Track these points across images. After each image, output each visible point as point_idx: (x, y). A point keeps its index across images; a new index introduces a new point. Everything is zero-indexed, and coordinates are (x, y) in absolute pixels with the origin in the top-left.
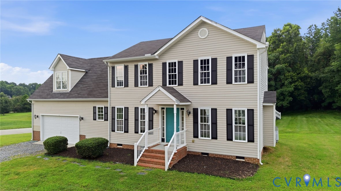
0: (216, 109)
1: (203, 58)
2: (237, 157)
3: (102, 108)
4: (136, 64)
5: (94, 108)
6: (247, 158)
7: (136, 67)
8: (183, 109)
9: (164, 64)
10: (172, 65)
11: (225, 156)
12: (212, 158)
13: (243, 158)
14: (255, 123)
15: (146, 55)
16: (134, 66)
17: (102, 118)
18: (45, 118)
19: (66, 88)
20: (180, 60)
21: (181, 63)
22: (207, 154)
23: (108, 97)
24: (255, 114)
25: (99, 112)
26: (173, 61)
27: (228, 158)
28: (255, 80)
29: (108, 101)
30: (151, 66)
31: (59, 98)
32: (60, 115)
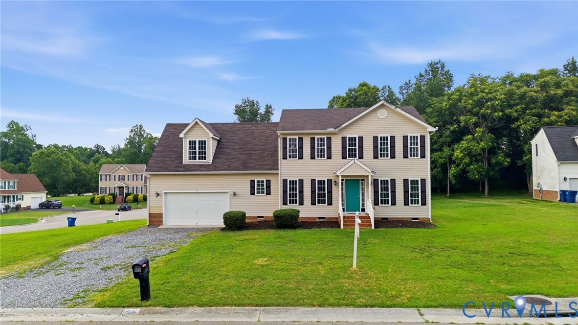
0: (395, 180)
1: (383, 135)
2: (413, 219)
3: (263, 182)
4: (313, 136)
5: (252, 182)
6: (420, 218)
7: (313, 140)
8: (364, 180)
9: (344, 139)
10: (352, 139)
11: (403, 218)
12: (390, 221)
13: (417, 219)
14: (426, 190)
15: (328, 129)
16: (310, 139)
17: (263, 193)
18: (169, 196)
19: (205, 159)
20: (361, 135)
21: (361, 139)
22: (387, 219)
23: (278, 170)
24: (426, 182)
25: (258, 185)
26: (353, 136)
27: (405, 220)
28: (426, 156)
29: (278, 174)
30: (329, 139)
31: (201, 171)
32: (199, 191)
